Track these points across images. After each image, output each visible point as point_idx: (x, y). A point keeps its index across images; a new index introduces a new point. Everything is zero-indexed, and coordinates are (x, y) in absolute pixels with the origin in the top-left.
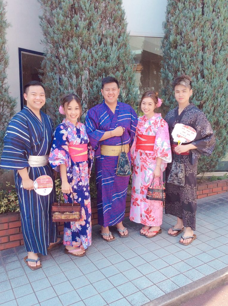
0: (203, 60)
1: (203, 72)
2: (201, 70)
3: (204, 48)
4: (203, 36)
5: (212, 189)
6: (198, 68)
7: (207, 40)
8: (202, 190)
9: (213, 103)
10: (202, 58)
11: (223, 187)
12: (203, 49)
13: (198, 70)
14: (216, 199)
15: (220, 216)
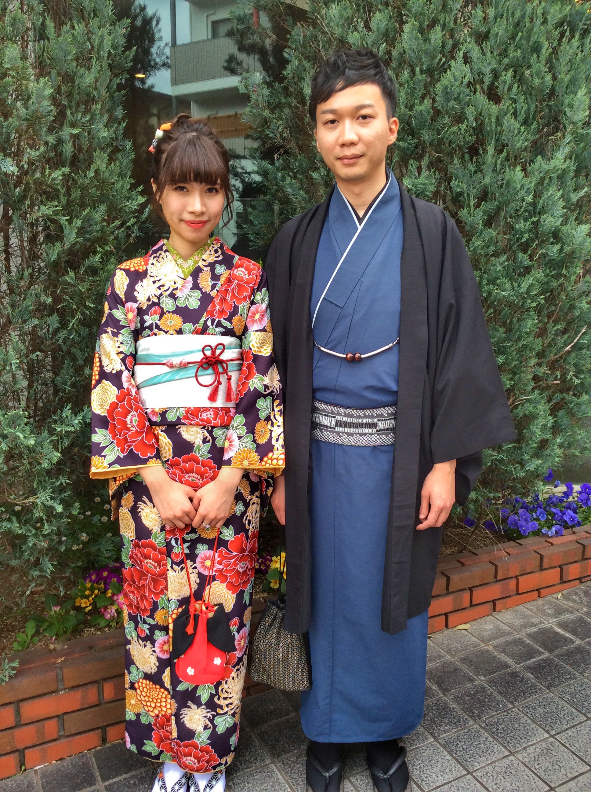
5: (513, 582)
8: (471, 589)
11: (564, 567)
14: (529, 635)
15: (523, 768)
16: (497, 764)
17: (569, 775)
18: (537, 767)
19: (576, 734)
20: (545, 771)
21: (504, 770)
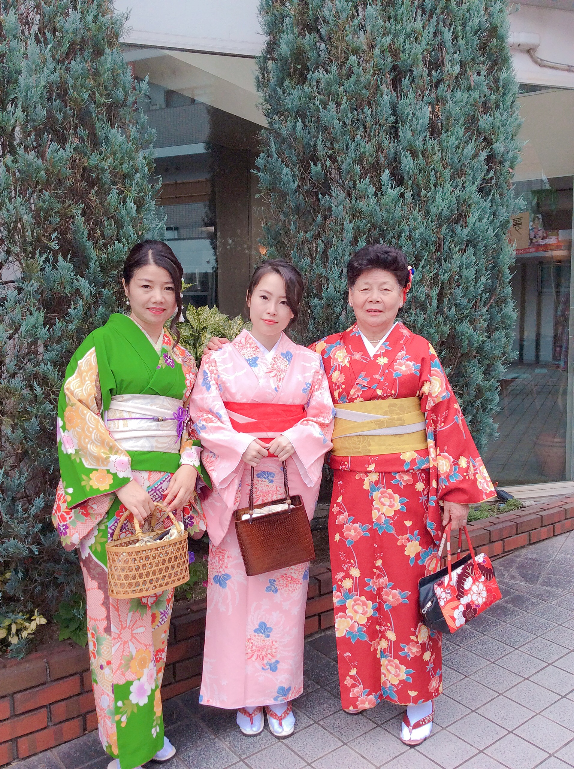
0: (396, 122)
1: (400, 163)
2: (391, 156)
3: (400, 80)
4: (396, 36)
6: (379, 148)
7: (407, 52)
9: (437, 274)
10: (394, 113)
12: (396, 83)
13: (381, 156)
15: (477, 684)
16: (457, 684)
17: (510, 684)
18: (487, 682)
19: (509, 659)
20: (493, 684)
21: (464, 687)
